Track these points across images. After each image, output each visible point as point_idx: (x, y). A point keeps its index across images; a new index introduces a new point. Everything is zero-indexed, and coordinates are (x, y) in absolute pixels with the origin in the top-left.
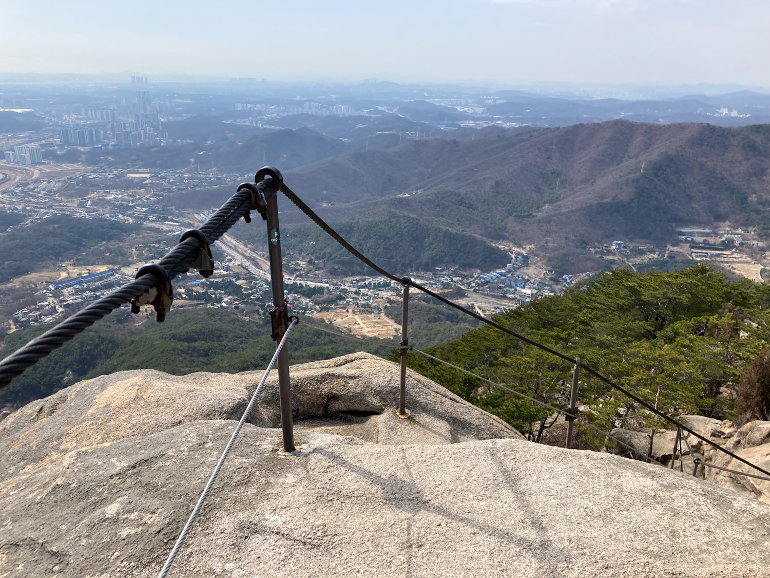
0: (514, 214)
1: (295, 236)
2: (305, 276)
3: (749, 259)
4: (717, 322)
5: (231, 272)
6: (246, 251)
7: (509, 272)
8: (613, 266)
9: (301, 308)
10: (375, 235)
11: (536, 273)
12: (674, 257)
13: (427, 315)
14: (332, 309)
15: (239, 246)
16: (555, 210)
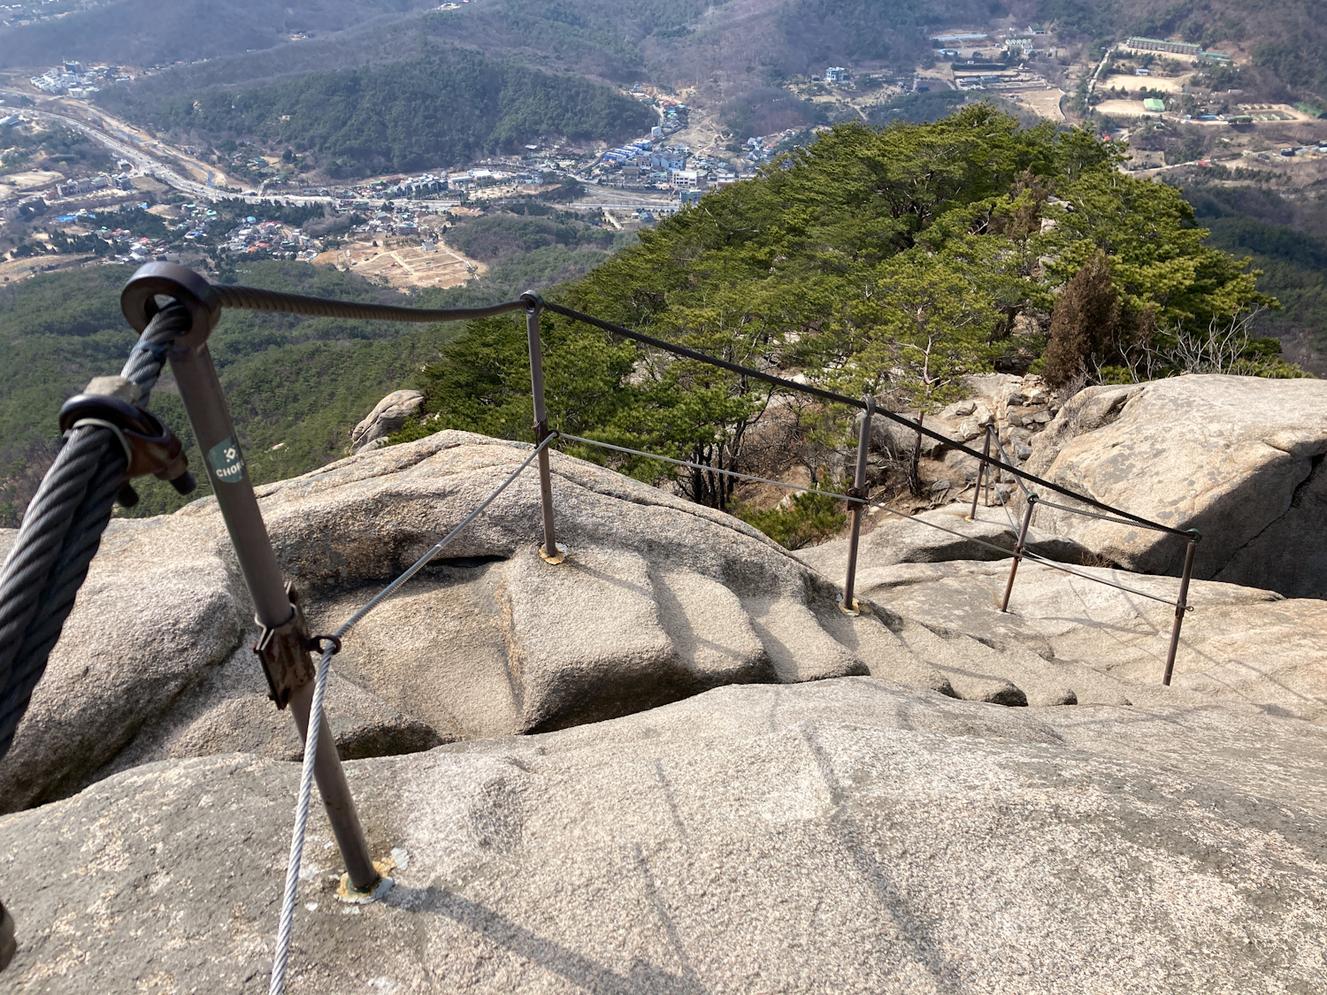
0: (656, 30)
1: (247, 107)
2: (283, 186)
3: (1043, 81)
4: (1008, 207)
5: (134, 192)
6: (155, 146)
7: (657, 141)
8: (829, 114)
9: (287, 248)
10: (404, 93)
11: (703, 139)
12: (927, 89)
13: (521, 236)
14: (346, 243)
15: (138, 136)
16: (726, 17)
